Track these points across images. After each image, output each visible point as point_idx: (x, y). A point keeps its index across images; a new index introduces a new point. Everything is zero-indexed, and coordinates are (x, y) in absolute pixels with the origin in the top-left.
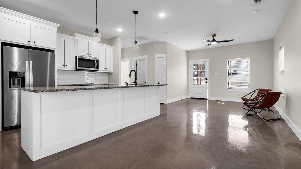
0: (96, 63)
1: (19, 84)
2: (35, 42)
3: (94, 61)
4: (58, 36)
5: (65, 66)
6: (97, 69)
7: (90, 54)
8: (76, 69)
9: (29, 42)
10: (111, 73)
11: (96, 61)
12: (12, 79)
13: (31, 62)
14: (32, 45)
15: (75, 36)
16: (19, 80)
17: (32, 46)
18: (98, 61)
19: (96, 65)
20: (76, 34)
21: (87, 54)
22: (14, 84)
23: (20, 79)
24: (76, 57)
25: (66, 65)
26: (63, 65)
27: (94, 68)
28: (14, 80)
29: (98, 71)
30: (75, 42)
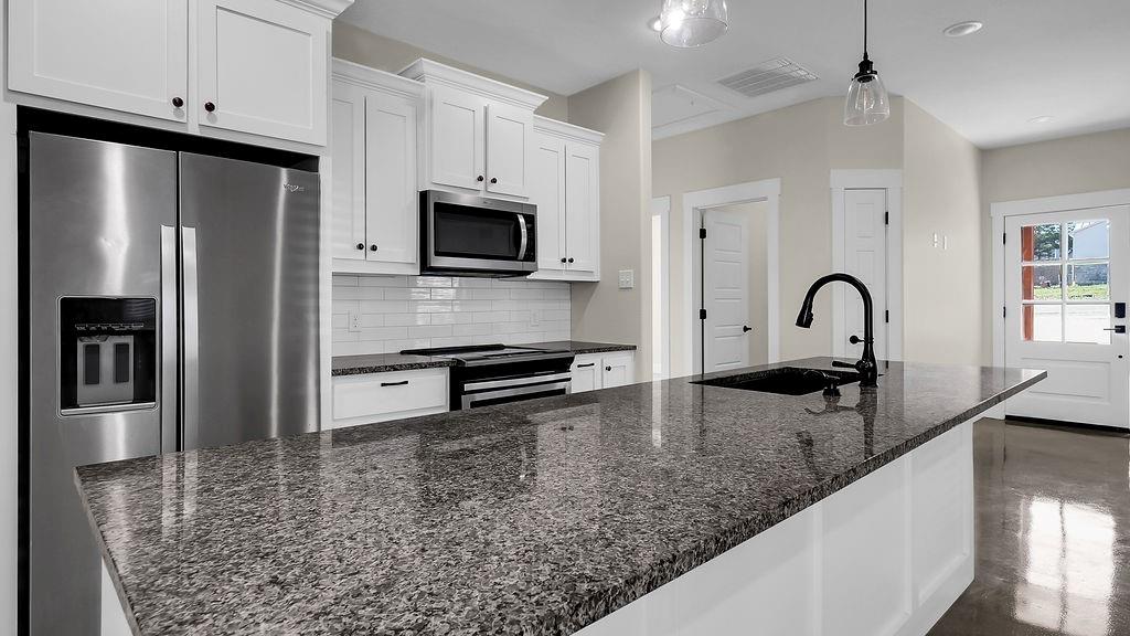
0: (524, 231)
1: (120, 376)
2: (210, 107)
3: (512, 217)
4: (336, 77)
5: (370, 253)
6: (526, 266)
7: (494, 181)
8: (426, 269)
9: (178, 103)
10: (590, 285)
11: (522, 220)
12: (80, 346)
13: (189, 234)
14: (193, 123)
15: (419, 77)
16: (121, 350)
17: (193, 130)
18: (531, 220)
19: (524, 241)
20: (427, 66)
21: (480, 179)
22: (93, 377)
23: (129, 340)
24: (424, 196)
25: (374, 248)
26: (360, 247)
27: (515, 259)
28: (93, 352)
29: (529, 273)
30: (422, 109)
